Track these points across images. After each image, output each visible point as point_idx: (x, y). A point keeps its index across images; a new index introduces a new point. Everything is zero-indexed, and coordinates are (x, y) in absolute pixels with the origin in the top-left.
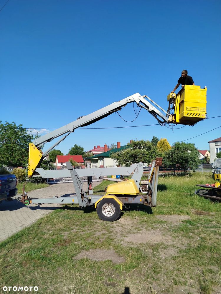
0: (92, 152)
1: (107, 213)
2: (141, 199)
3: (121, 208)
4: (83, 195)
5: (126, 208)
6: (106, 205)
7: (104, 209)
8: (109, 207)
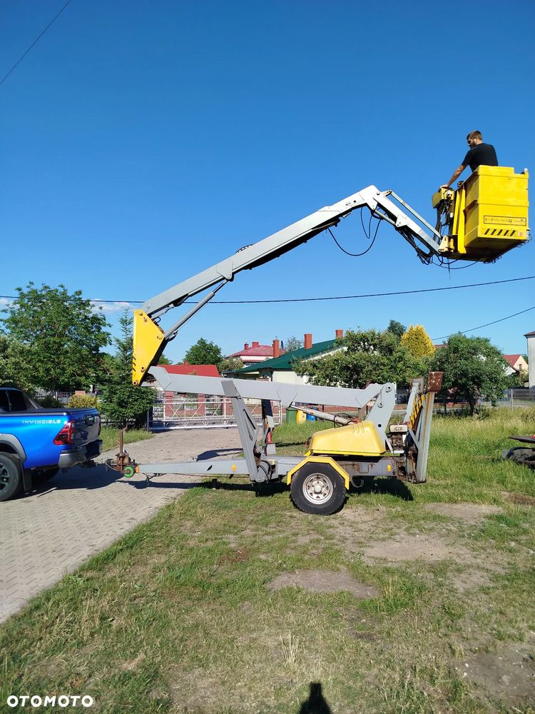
0: (241, 357)
1: (315, 496)
2: (389, 467)
3: (347, 486)
4: (258, 454)
5: (354, 485)
6: (313, 478)
7: (308, 488)
8: (318, 482)
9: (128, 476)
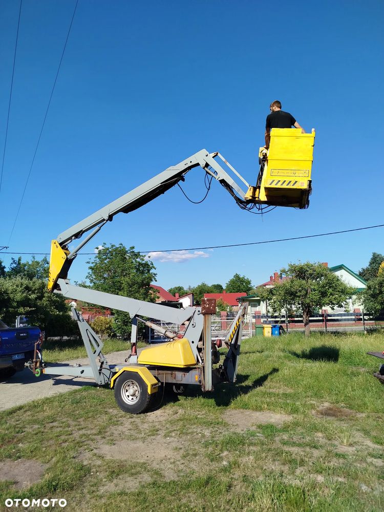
1: (130, 397)
2: (197, 376)
3: (149, 391)
4: (102, 363)
5: (175, 391)
6: (130, 383)
7: (127, 391)
8: (133, 387)
9: (37, 375)
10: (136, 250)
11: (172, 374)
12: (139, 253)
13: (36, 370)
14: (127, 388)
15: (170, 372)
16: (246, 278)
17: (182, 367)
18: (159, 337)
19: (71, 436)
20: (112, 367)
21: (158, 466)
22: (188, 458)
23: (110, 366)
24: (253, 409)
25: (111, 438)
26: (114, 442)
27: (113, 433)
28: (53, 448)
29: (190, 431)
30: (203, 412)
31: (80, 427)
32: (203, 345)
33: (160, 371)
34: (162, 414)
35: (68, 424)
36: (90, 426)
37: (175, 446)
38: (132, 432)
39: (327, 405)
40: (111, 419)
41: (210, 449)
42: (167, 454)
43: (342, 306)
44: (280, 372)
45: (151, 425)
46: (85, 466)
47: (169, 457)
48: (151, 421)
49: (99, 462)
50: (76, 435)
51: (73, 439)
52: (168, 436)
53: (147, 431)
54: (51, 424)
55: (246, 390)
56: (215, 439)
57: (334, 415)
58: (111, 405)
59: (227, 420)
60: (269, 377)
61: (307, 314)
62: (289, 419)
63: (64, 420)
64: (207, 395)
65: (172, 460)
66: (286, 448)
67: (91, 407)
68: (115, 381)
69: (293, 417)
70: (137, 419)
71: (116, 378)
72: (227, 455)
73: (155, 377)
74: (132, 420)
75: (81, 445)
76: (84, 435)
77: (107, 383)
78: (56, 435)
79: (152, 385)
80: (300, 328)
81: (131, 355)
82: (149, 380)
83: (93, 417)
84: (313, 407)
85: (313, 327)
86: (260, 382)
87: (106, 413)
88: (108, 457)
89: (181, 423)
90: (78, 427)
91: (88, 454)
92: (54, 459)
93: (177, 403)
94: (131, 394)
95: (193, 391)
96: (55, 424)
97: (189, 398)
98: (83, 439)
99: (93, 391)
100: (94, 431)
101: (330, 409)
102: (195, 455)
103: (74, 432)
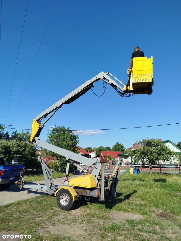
0: (132, 149)
3: (73, 199)
4: (52, 184)
5: (86, 200)
6: (64, 195)
7: (63, 199)
8: (66, 197)
9: (20, 188)
10: (70, 129)
11: (85, 191)
12: (71, 130)
13: (20, 186)
14: (63, 197)
15: (84, 190)
16: (122, 144)
17: (90, 188)
18: (79, 172)
19: (34, 220)
20: (56, 186)
21: (76, 239)
22: (91, 235)
23: (55, 185)
24: (124, 211)
25: (54, 222)
26: (55, 225)
27: (55, 220)
28: (26, 226)
29: (92, 221)
30: (99, 211)
31: (39, 216)
32: (101, 178)
33: (79, 190)
34: (79, 211)
35: (34, 214)
36: (44, 215)
37: (85, 228)
38: (64, 220)
39: (161, 211)
40: (54, 213)
41: (102, 231)
42: (81, 232)
43: (168, 161)
44: (137, 192)
45: (73, 216)
46: (41, 236)
47: (82, 234)
48: (74, 215)
49: (47, 235)
50: (37, 220)
51: (36, 222)
52: (82, 223)
53: (72, 220)
54: (25, 213)
55: (121, 201)
56: (105, 226)
57: (164, 217)
58: (54, 205)
59: (111, 216)
60: (132, 195)
61: (151, 164)
62: (142, 217)
63: (32, 212)
64: (102, 202)
65: (83, 236)
66: (140, 233)
67: (45, 205)
68: (57, 193)
69: (144, 216)
70: (67, 213)
71: (58, 192)
72: (111, 235)
73: (76, 192)
74: (65, 213)
75: (39, 225)
76: (41, 220)
77: (54, 194)
78: (27, 219)
79: (75, 196)
80: (147, 170)
81: (65, 181)
82: (74, 193)
83: (46, 211)
84: (154, 212)
85: (154, 170)
86: (128, 197)
87: (52, 209)
88: (52, 232)
89: (88, 216)
90: (38, 216)
91: (42, 230)
92: (26, 232)
93: (87, 206)
94: (65, 200)
95: (95, 200)
96: (27, 213)
97: (93, 203)
98: (40, 222)
99: (47, 198)
100: (46, 218)
101: (163, 213)
102: (95, 234)
103: (36, 218)
